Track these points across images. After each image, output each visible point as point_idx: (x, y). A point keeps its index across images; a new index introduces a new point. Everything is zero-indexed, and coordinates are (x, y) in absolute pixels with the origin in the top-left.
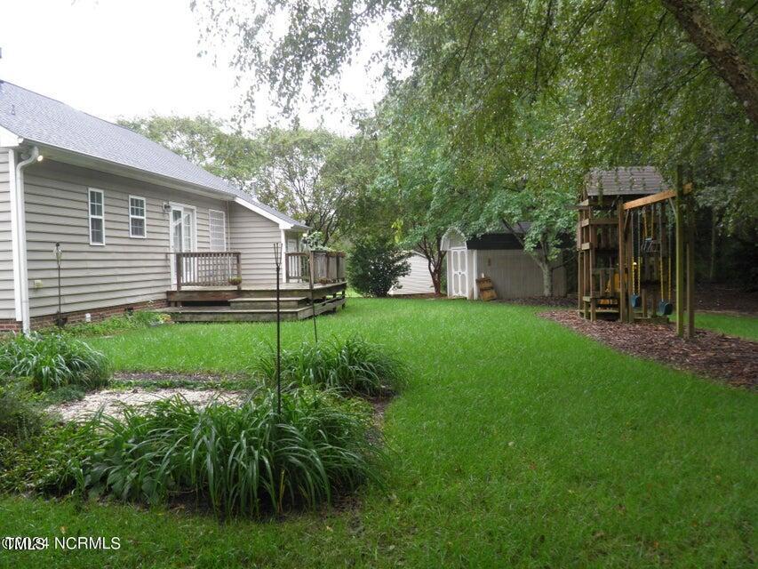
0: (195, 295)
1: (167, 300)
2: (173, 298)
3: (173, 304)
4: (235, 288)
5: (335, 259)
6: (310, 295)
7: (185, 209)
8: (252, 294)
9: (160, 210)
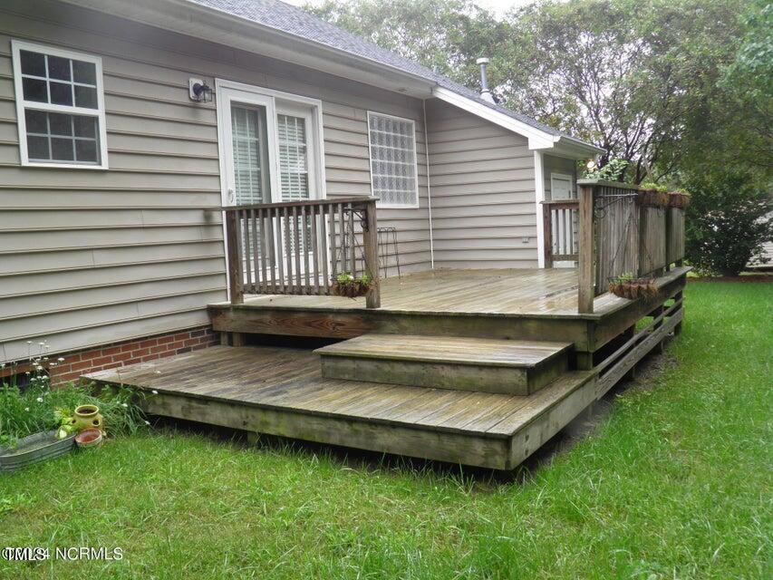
0: (267, 317)
1: (210, 328)
2: (224, 325)
3: (224, 339)
4: (360, 303)
5: (662, 213)
6: (580, 338)
7: (279, 103)
8: (405, 323)
9: (183, 98)
